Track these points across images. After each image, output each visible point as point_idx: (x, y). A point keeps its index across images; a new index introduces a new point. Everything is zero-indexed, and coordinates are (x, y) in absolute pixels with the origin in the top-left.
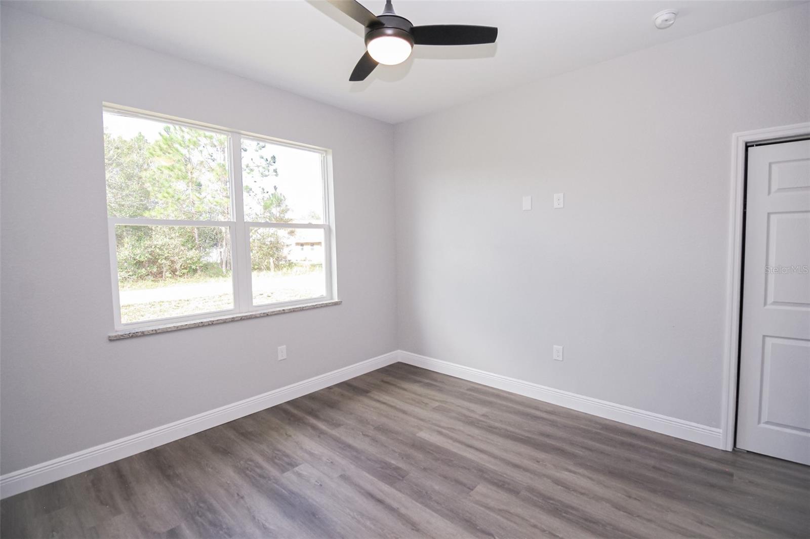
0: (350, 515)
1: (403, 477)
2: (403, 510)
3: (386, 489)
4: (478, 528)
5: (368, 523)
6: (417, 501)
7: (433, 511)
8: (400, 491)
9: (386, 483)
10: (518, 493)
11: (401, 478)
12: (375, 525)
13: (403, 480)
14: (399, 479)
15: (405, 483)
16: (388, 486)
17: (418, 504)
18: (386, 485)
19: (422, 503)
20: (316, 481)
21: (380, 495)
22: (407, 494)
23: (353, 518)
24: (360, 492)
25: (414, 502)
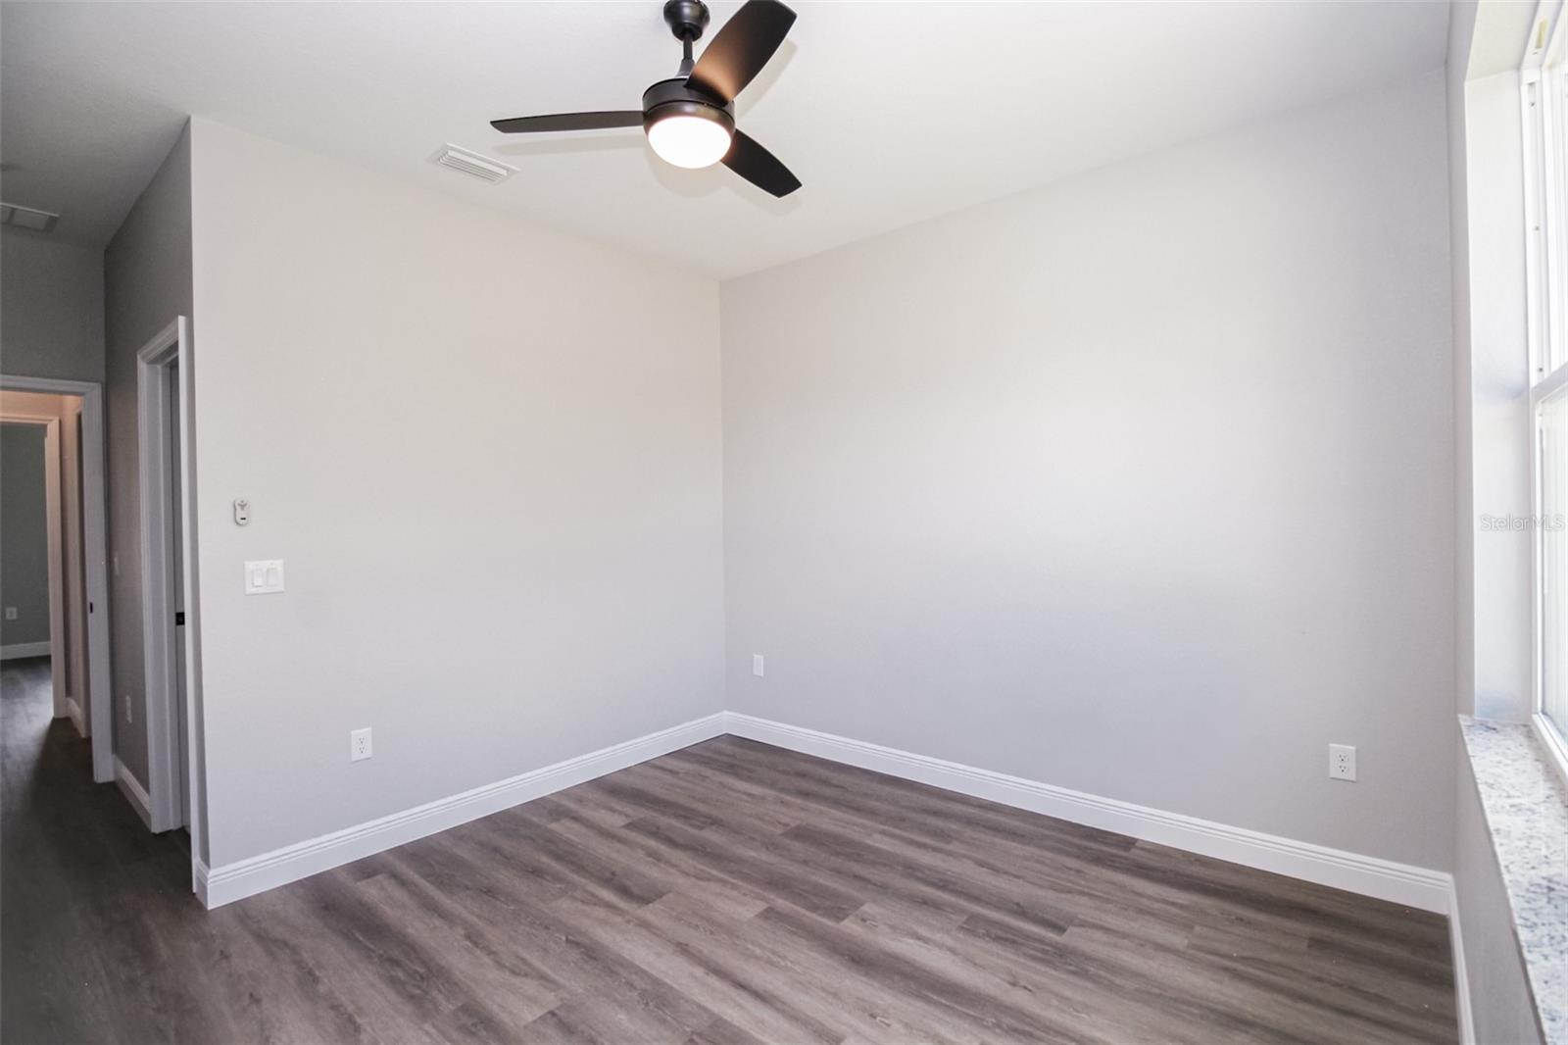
0: (791, 962)
1: (692, 1040)
2: (699, 971)
3: (730, 1012)
4: (583, 950)
5: (758, 951)
6: (671, 988)
7: (644, 972)
8: (699, 1006)
9: (731, 1025)
10: (465, 1009)
11: (695, 1037)
12: (747, 949)
13: (693, 1033)
14: (700, 1035)
15: (688, 1026)
16: (725, 1017)
17: (668, 981)
18: (729, 1020)
19: (663, 984)
20: (888, 1025)
21: (743, 998)
22: (687, 1001)
23: (784, 958)
24: (784, 1003)
25: (675, 986)
